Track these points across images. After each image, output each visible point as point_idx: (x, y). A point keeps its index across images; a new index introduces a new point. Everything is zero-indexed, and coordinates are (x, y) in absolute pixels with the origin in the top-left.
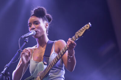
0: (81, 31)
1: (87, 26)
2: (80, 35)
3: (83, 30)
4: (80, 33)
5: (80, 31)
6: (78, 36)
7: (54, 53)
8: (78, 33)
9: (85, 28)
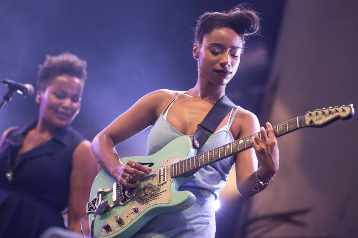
0: (323, 113)
1: (344, 110)
2: (317, 120)
3: (330, 113)
4: (318, 117)
5: (320, 112)
6: (311, 122)
7: (227, 132)
8: (313, 113)
9: (337, 111)
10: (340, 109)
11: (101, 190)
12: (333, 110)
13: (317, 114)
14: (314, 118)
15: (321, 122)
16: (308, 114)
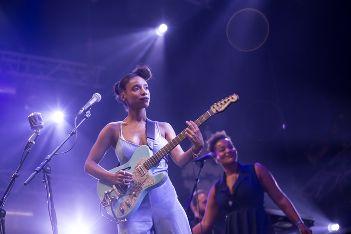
0: (221, 104)
1: (232, 98)
2: (220, 109)
3: (225, 102)
4: (219, 107)
6: (217, 111)
7: (161, 137)
8: (215, 106)
9: (229, 100)
10: (230, 98)
11: (106, 192)
12: (226, 100)
13: (217, 106)
14: (217, 108)
15: (223, 108)
16: (212, 107)
